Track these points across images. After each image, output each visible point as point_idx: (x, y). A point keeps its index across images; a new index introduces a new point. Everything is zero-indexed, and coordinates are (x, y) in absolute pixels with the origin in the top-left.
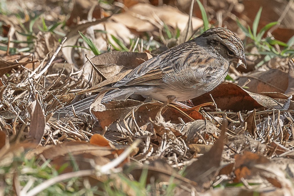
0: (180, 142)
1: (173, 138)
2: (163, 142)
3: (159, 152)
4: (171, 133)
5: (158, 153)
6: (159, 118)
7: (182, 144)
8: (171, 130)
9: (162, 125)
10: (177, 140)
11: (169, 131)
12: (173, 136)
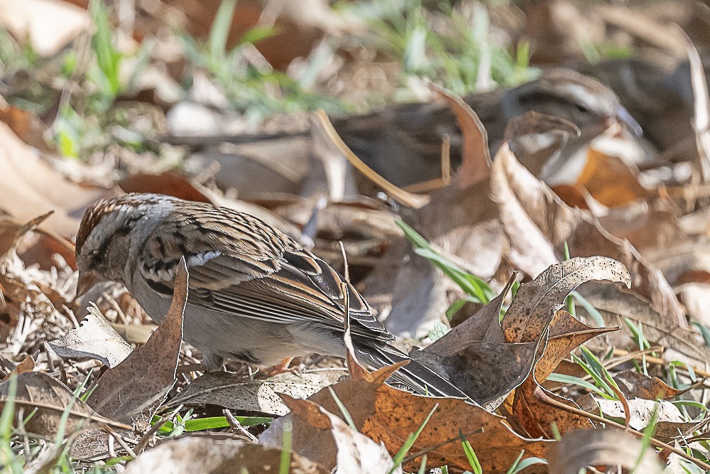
0: (64, 319)
1: (49, 309)
2: (22, 318)
3: (13, 341)
4: (43, 298)
5: (12, 344)
6: (13, 261)
7: (69, 324)
8: (42, 291)
9: (19, 280)
10: (57, 313)
11: (38, 293)
12: (47, 305)
